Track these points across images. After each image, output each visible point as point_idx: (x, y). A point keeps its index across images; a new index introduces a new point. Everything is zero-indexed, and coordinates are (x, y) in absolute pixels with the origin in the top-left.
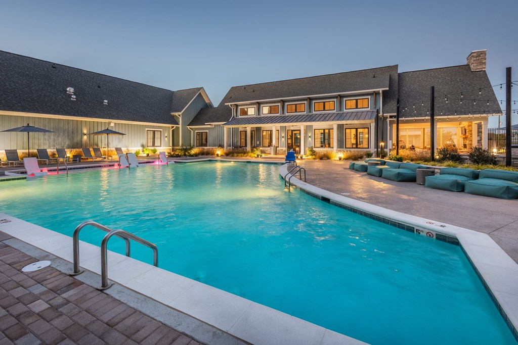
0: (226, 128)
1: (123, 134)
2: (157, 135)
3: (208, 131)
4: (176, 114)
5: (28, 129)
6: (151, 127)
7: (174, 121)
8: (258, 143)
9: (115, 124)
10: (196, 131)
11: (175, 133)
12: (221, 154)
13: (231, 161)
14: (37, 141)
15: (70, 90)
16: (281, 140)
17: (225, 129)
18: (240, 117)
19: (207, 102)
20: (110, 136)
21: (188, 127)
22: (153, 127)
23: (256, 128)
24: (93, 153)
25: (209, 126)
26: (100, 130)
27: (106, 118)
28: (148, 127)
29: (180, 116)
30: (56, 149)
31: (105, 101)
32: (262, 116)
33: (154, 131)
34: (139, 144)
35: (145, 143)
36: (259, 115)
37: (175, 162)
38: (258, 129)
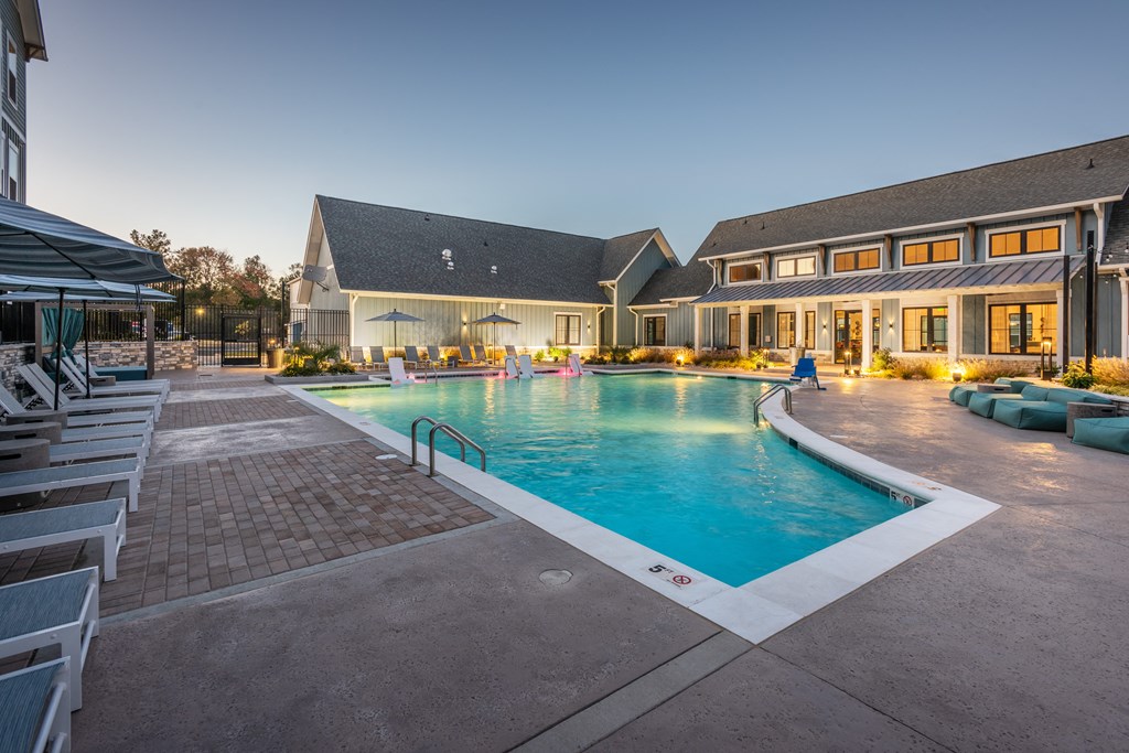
0: (698, 308)
1: (517, 323)
2: (574, 323)
3: (665, 315)
4: (608, 283)
5: (395, 316)
6: (563, 309)
7: (602, 296)
8: (768, 339)
9: (507, 305)
10: (645, 316)
11: (605, 319)
12: (686, 361)
13: (697, 375)
14: (405, 334)
15: (447, 253)
16: (820, 334)
17: (696, 311)
18: (730, 285)
19: (667, 256)
20: (500, 326)
21: (630, 307)
22: (567, 309)
23: (764, 306)
24: (474, 355)
25: (668, 305)
26: (484, 316)
27: (493, 297)
28: (558, 308)
29: (613, 286)
30: (428, 347)
31: (494, 268)
32: (777, 280)
33: (568, 317)
34: (544, 342)
35: (552, 338)
36: (770, 278)
37: (594, 373)
38: (769, 310)
